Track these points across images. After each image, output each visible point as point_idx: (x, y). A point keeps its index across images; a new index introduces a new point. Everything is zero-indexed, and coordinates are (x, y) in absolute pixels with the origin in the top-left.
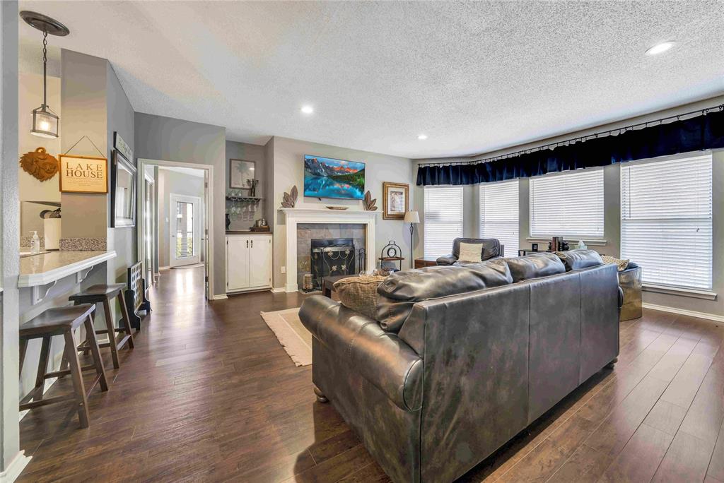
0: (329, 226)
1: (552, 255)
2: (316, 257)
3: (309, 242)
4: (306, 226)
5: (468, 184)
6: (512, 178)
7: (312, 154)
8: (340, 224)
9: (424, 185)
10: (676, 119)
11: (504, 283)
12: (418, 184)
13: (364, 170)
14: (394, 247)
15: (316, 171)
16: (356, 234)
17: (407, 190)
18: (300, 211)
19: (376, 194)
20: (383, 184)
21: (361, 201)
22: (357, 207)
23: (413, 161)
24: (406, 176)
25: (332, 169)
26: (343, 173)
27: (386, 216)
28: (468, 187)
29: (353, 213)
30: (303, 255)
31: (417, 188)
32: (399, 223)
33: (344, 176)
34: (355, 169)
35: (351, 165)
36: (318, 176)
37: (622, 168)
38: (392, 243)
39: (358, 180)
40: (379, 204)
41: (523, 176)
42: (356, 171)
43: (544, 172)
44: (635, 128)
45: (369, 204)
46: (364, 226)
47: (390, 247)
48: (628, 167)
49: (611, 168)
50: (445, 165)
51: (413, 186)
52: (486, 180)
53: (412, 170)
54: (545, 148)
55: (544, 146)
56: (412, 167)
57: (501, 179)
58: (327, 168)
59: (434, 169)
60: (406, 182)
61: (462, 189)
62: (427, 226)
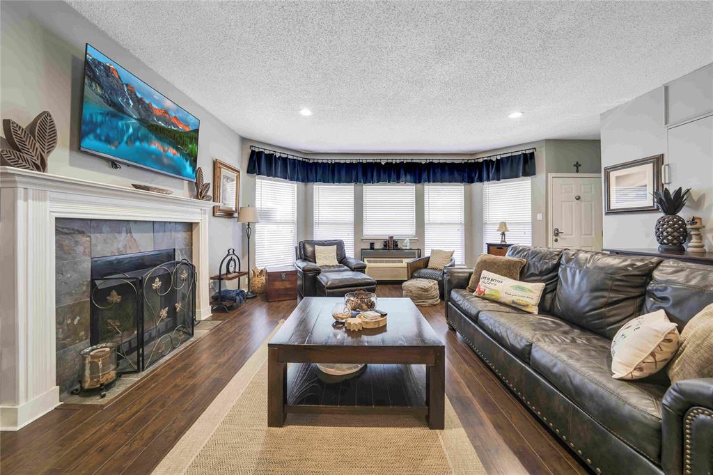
0: (132, 225)
3: (87, 267)
5: (302, 181)
8: (153, 222)
12: (251, 171)
13: (197, 131)
14: (234, 257)
15: (114, 98)
16: (178, 240)
17: (238, 177)
20: (215, 162)
21: (187, 182)
22: (180, 190)
23: (245, 140)
24: (235, 158)
25: (148, 108)
26: (166, 123)
27: (217, 212)
28: (303, 185)
29: (175, 200)
30: (68, 301)
31: (249, 176)
32: (230, 222)
33: (167, 129)
34: (186, 124)
36: (119, 111)
38: (231, 252)
39: (190, 146)
41: (358, 182)
42: (187, 130)
43: (378, 181)
45: (199, 191)
46: (190, 226)
47: (229, 257)
49: (419, 186)
51: (243, 173)
52: (325, 181)
53: (242, 154)
54: (378, 161)
55: (377, 159)
56: (242, 149)
57: (340, 181)
58: (139, 101)
59: (270, 158)
60: (237, 167)
61: (296, 185)
62: (258, 227)
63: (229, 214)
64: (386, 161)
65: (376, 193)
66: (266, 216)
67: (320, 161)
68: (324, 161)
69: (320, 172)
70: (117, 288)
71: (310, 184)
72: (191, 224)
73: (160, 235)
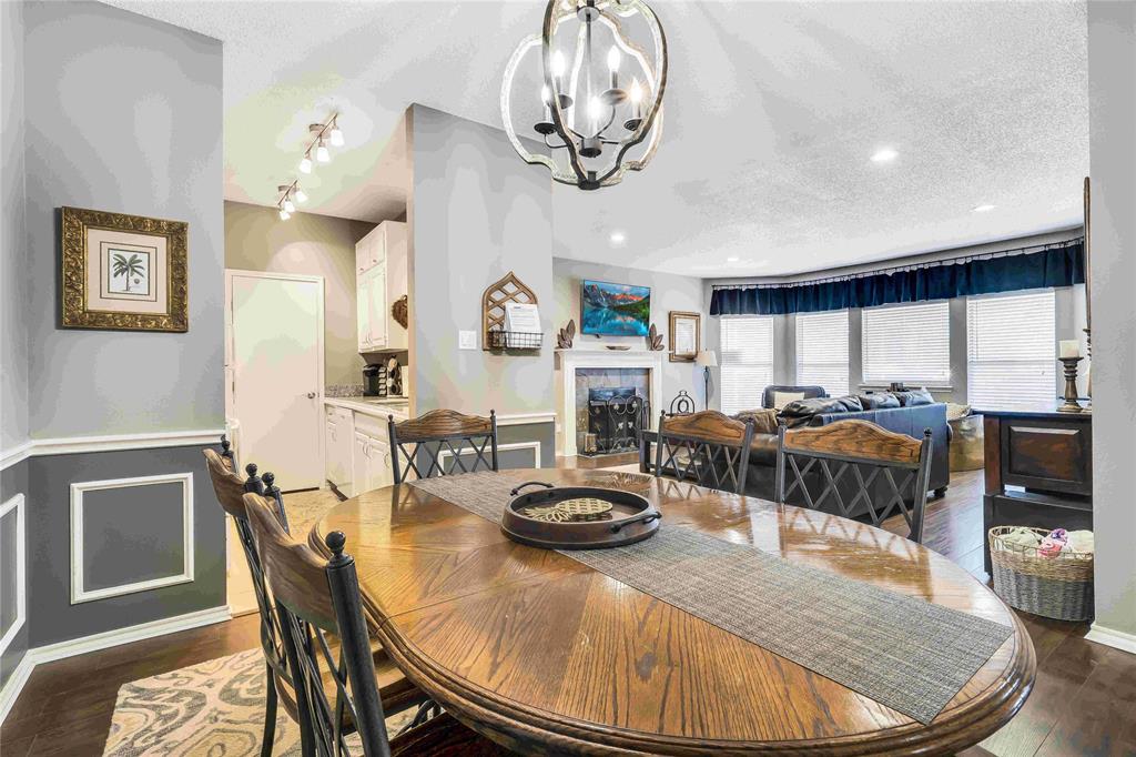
0: (608, 372)
1: (890, 394)
2: (598, 411)
3: (587, 393)
4: (583, 372)
5: (779, 313)
6: (840, 307)
7: (591, 277)
8: (620, 369)
9: (721, 313)
10: (1020, 252)
11: (858, 410)
12: (713, 312)
13: (648, 297)
14: (686, 398)
15: (595, 301)
16: (637, 382)
17: (698, 322)
18: (578, 353)
19: (661, 328)
20: (670, 315)
21: (644, 338)
22: (638, 345)
23: (706, 281)
24: (697, 302)
25: (613, 298)
26: (626, 301)
27: (673, 358)
28: (780, 318)
29: (635, 354)
30: (580, 409)
31: (711, 318)
32: (690, 366)
33: (627, 306)
34: (639, 295)
35: (635, 291)
36: (598, 306)
37: (968, 302)
38: (683, 393)
39: (644, 311)
40: (665, 342)
41: (853, 306)
42: (640, 299)
43: (880, 302)
44: (981, 258)
45: (653, 342)
46: (647, 371)
47: (681, 398)
48: (974, 301)
49: (957, 302)
50: (750, 287)
51: (705, 316)
52: (806, 309)
53: (704, 294)
54: (882, 273)
55: (880, 270)
56: (704, 289)
57: (825, 309)
58: (608, 296)
59: (733, 294)
60: (697, 310)
61: (772, 319)
62: (724, 370)
63: (690, 359)
64: (894, 271)
65: (879, 320)
66: (734, 358)
67: (801, 285)
68: (807, 284)
69: (800, 298)
70: (599, 407)
71: (791, 315)
72: (648, 370)
73: (624, 377)
